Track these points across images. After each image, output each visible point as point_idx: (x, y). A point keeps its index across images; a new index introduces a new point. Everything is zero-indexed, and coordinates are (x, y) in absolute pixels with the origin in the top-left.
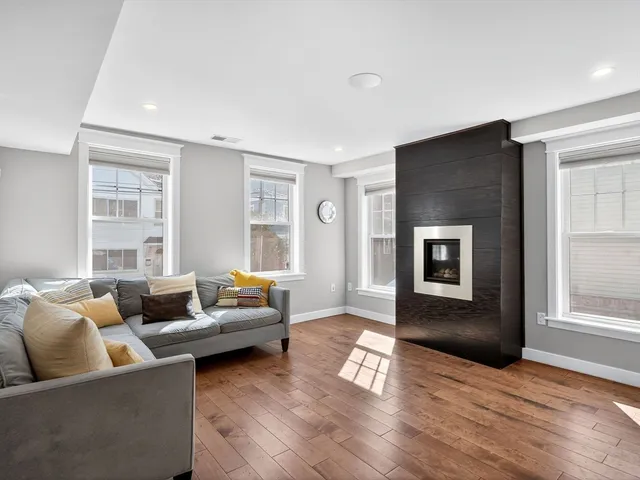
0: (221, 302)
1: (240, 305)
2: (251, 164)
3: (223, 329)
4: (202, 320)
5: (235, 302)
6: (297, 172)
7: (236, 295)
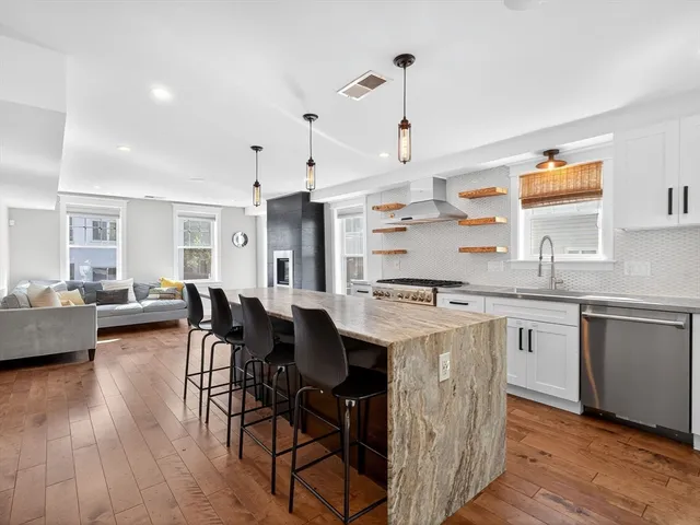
0: (150, 296)
1: (161, 298)
2: (178, 210)
3: (145, 310)
4: (133, 305)
5: (158, 296)
6: (217, 213)
7: (160, 292)
